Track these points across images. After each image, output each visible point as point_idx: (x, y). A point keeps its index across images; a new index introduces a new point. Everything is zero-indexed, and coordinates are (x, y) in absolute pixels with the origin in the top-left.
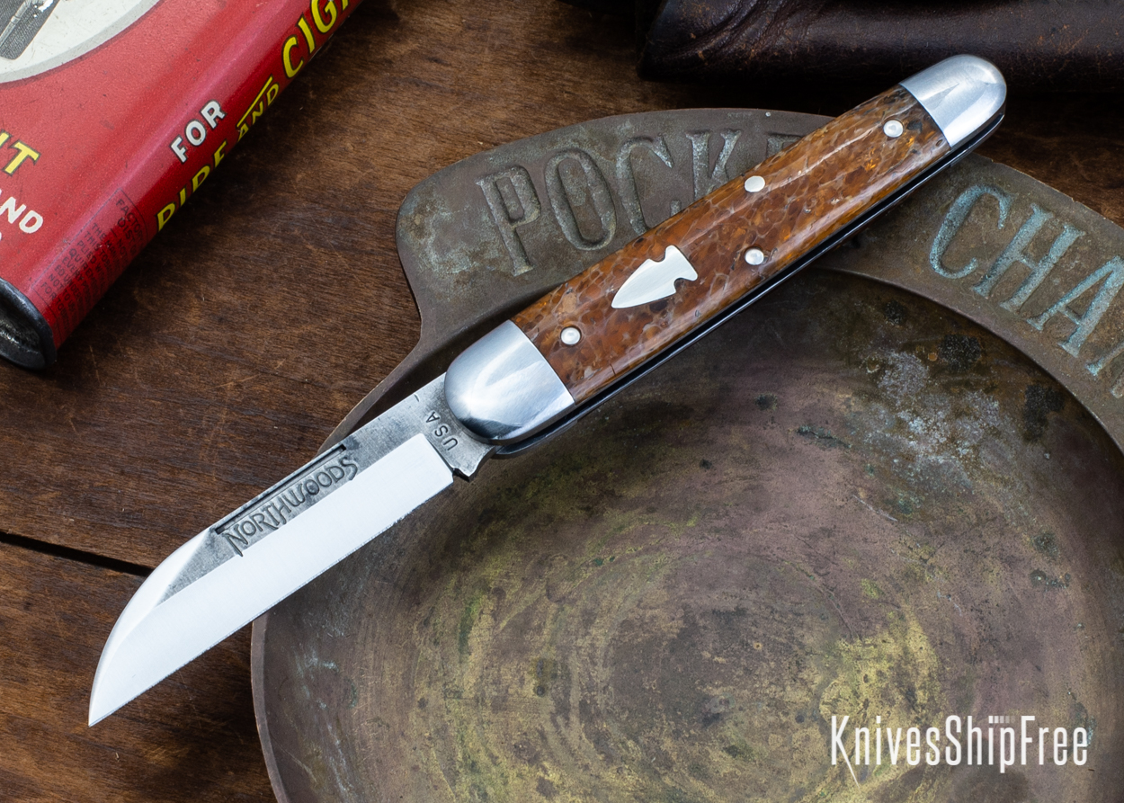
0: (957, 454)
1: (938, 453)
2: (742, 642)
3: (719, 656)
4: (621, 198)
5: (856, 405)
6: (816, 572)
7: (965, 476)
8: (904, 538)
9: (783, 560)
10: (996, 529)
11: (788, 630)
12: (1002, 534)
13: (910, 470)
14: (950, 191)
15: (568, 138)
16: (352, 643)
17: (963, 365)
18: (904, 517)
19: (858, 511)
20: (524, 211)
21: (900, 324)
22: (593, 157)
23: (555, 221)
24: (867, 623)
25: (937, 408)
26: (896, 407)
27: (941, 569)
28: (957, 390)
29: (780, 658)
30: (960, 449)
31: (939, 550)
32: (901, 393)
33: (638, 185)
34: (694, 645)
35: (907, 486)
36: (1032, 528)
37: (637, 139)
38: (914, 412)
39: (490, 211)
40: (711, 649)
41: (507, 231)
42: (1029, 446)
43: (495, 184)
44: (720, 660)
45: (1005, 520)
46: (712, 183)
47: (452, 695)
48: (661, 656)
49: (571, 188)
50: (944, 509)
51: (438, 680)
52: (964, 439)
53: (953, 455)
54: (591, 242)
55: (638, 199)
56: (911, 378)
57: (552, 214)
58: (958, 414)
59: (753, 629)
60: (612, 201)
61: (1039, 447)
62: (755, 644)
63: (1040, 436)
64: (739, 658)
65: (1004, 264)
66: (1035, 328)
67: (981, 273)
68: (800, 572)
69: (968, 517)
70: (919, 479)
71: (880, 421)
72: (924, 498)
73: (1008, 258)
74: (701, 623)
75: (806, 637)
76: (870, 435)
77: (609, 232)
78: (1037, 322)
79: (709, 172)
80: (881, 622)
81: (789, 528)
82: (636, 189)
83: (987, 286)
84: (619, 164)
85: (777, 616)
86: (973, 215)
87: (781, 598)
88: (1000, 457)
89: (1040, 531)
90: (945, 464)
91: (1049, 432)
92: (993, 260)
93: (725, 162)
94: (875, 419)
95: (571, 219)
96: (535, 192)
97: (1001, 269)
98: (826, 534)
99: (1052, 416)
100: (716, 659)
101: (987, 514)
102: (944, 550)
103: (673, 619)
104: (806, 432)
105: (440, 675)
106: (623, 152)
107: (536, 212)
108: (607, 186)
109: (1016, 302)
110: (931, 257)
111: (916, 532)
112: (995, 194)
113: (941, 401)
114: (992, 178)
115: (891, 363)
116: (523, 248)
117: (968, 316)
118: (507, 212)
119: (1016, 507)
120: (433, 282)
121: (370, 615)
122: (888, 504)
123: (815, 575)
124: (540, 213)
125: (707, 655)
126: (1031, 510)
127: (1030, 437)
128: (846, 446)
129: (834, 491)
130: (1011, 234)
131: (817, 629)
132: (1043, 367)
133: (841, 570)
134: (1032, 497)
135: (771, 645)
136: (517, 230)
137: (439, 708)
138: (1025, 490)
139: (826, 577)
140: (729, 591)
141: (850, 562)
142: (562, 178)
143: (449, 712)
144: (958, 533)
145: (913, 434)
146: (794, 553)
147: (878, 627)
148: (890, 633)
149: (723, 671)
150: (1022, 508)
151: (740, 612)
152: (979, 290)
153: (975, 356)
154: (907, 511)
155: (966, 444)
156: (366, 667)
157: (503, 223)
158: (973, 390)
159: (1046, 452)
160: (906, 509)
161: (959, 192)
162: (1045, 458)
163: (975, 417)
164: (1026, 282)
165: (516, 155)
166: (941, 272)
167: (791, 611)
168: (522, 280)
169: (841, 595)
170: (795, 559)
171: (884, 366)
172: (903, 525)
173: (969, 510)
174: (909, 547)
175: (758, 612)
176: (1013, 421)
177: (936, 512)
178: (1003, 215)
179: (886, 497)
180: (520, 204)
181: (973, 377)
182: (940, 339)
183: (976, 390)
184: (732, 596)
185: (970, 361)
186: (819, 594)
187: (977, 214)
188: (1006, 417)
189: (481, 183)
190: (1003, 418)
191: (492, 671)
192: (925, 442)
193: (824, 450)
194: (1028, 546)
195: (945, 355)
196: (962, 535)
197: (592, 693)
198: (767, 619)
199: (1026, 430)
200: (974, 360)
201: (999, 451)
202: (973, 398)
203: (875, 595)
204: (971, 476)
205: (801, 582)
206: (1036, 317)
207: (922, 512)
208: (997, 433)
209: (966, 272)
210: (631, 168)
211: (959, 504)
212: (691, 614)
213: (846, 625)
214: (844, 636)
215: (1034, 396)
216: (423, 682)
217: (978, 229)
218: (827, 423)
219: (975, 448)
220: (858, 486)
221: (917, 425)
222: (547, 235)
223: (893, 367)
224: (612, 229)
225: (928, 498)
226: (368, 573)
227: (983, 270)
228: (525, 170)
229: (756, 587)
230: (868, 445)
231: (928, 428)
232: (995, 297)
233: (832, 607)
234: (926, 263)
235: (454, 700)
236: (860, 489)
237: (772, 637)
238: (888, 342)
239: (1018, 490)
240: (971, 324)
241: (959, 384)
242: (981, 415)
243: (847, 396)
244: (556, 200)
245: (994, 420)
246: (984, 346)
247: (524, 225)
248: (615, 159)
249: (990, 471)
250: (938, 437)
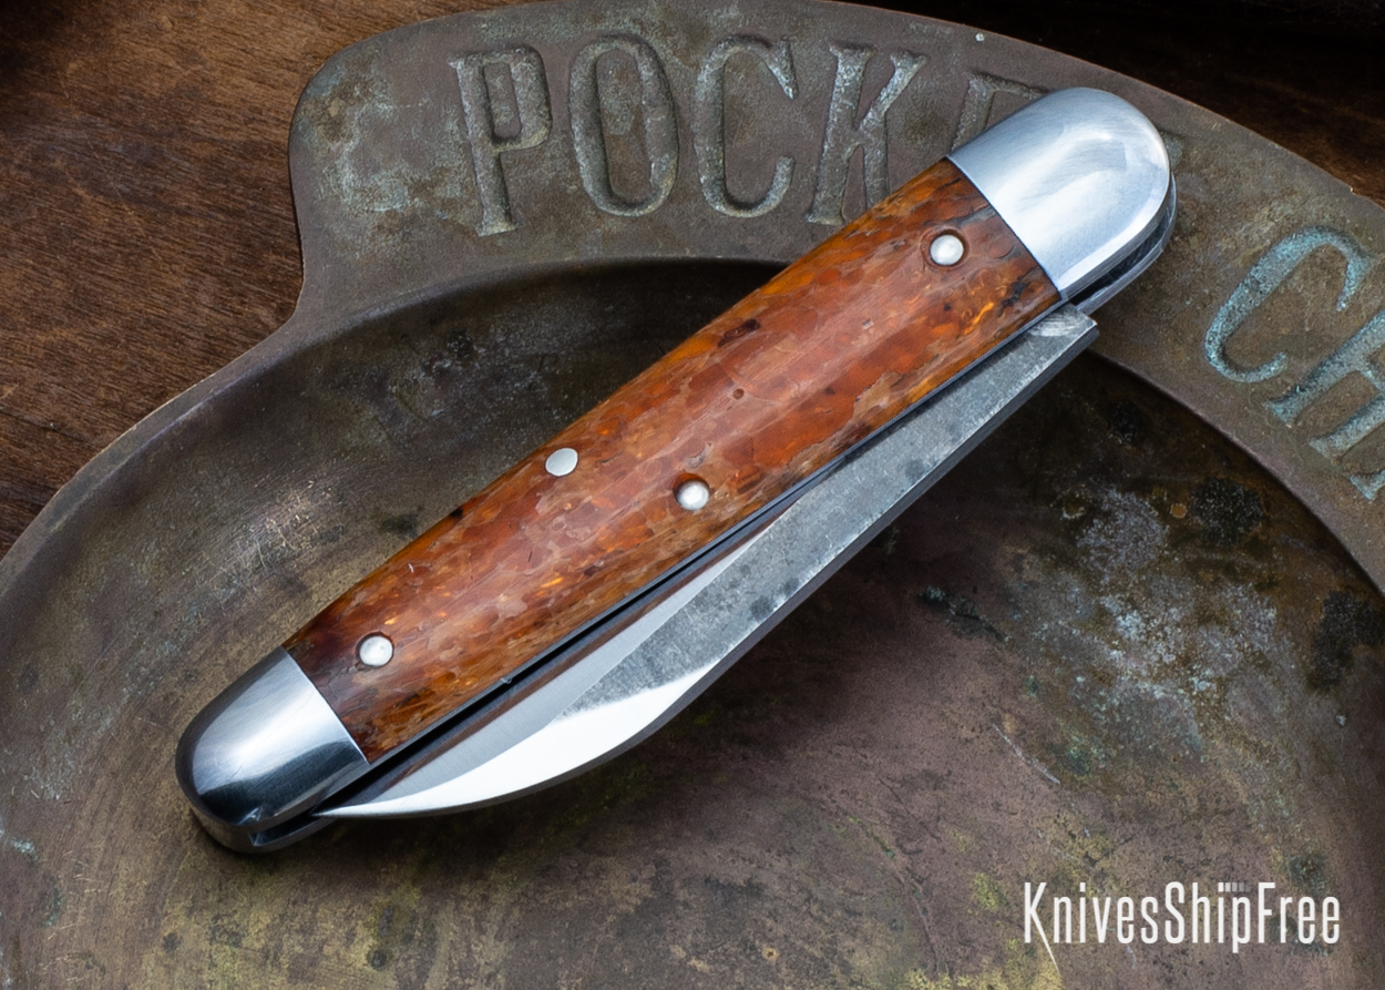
0: (1188, 686)
1: (1157, 679)
2: (745, 941)
3: (698, 958)
4: (694, 134)
5: (1033, 569)
6: (900, 846)
7: (1194, 728)
8: (1066, 815)
9: (846, 814)
10: (1229, 830)
11: (830, 936)
12: (1237, 841)
13: (1102, 700)
14: (1266, 230)
15: (625, 14)
16: (71, 817)
17: (1228, 536)
18: (1072, 779)
19: (995, 753)
20: (521, 126)
21: (1133, 443)
22: (661, 55)
23: (571, 155)
24: (968, 950)
25: (1170, 601)
26: (1100, 586)
27: (1117, 880)
28: (1210, 577)
29: (805, 981)
30: (1195, 680)
31: (1123, 848)
32: (1115, 563)
33: (728, 118)
34: (660, 931)
35: (1090, 727)
36: (1290, 839)
37: (744, 38)
38: (1130, 600)
39: (462, 115)
40: (689, 945)
41: (484, 154)
42: (1314, 697)
43: (482, 72)
44: (701, 965)
45: (1247, 818)
46: (856, 140)
47: (225, 938)
48: (600, 938)
49: (610, 102)
50: (1146, 778)
51: (206, 907)
52: (1205, 663)
53: (1181, 687)
54: (625, 203)
55: (722, 143)
56: (1136, 541)
57: (569, 142)
58: (1204, 618)
59: (769, 923)
60: (677, 139)
61: (1330, 703)
62: (766, 950)
63: (1336, 682)
64: (733, 967)
65: (1333, 374)
66: (1361, 493)
67: (1288, 380)
68: (872, 839)
69: (1184, 799)
70: (1113, 719)
71: (1068, 605)
72: (1114, 753)
73: (1341, 364)
74: (682, 895)
75: (857, 955)
76: (1046, 626)
77: (660, 190)
78: (1368, 484)
79: (855, 119)
80: (993, 953)
81: (871, 762)
82: (722, 125)
83: (1294, 405)
84: (703, 77)
85: (814, 908)
86: (1296, 278)
87: (829, 878)
88: (1261, 706)
89: (1302, 848)
90: (1164, 700)
91: (1350, 680)
92: (1314, 362)
93: (888, 106)
94: (1060, 600)
95: (599, 157)
96: (547, 98)
97: (1327, 380)
98: (932, 783)
99: (1361, 652)
100: (693, 962)
101: (1218, 801)
102: (1129, 849)
103: (634, 880)
104: (936, 599)
105: (212, 899)
106: (715, 56)
107: (543, 131)
108: (674, 109)
109: (1340, 442)
110: (1208, 336)
111: (1087, 808)
112: (1343, 249)
113: (1180, 590)
114: (1344, 219)
115: (1106, 507)
116: (506, 190)
117: (1250, 451)
118: (491, 124)
119: (1272, 798)
120: (337, 220)
121: (115, 775)
122: (1050, 751)
123: (897, 851)
124: (549, 134)
125: (678, 952)
126: (1295, 808)
127: (1318, 682)
128: (999, 637)
129: (962, 711)
130: (1357, 324)
131: (878, 944)
132: (1361, 564)
133: (944, 851)
134: (1301, 786)
135: (793, 957)
136: (503, 157)
137: (197, 957)
138: (1293, 772)
139: (915, 857)
140: (741, 848)
141: (963, 839)
142: (600, 81)
143: (213, 965)
144: (1161, 825)
145: (1121, 638)
146: (868, 804)
147: (986, 960)
148: (1004, 976)
149: (700, 985)
150: (1281, 803)
151: (753, 890)
152: (1279, 409)
153: (1251, 524)
154: (1080, 770)
155: (1208, 672)
156: (87, 861)
157: (482, 140)
158: (1237, 581)
159: (1340, 712)
160: (1078, 765)
161: (1281, 235)
162: (1336, 722)
163: (1232, 630)
164: (1363, 412)
165: (528, 28)
166: (1220, 367)
167: (841, 904)
168: (492, 245)
169: (935, 893)
170: (868, 815)
171: (1094, 511)
172: (1068, 793)
173: (1188, 788)
174: (1070, 833)
175: (784, 894)
176: (1296, 648)
177: (1130, 779)
178: (1350, 289)
179: (1048, 739)
180: (517, 113)
181: (1242, 558)
182: (1197, 481)
183: (1243, 582)
184: (744, 859)
185: (1241, 529)
186: (897, 885)
187: (1305, 278)
188: (1285, 638)
189: (459, 65)
190: (1279, 640)
191: (302, 910)
192: (1139, 658)
193: (960, 636)
194: (1277, 869)
195: (1200, 512)
196: (1167, 828)
197: (467, 981)
198: (796, 909)
199: (1313, 668)
200: (1247, 530)
201: (1262, 699)
202: (1234, 596)
203: (992, 904)
204: (1204, 729)
205: (870, 859)
206: (1369, 476)
207: (1107, 777)
208: (1263, 663)
209: (1263, 375)
210: (722, 88)
211: (1174, 774)
212: (666, 877)
213: (932, 946)
214: (924, 966)
215: (1338, 612)
216: (180, 906)
217: (1300, 303)
218: (975, 591)
219: (1223, 684)
220: (1005, 711)
221: (1130, 624)
222: (551, 175)
223: (1108, 516)
224: (667, 185)
225: (1122, 753)
226: (125, 700)
227: (1292, 376)
228: (539, 56)
229: (789, 852)
230: (1039, 641)
231: (1148, 632)
232: (1304, 427)
233: (912, 910)
234: (1197, 344)
235: (227, 947)
236: (1007, 716)
237: (799, 943)
238: (1108, 472)
239: (1280, 771)
240: (1252, 466)
241: (1216, 565)
242: (1242, 628)
243: (1020, 551)
244: (581, 116)
245: (1262, 641)
246: (1268, 508)
247: (515, 151)
248: (697, 67)
249: (1240, 728)
250: (1162, 652)
